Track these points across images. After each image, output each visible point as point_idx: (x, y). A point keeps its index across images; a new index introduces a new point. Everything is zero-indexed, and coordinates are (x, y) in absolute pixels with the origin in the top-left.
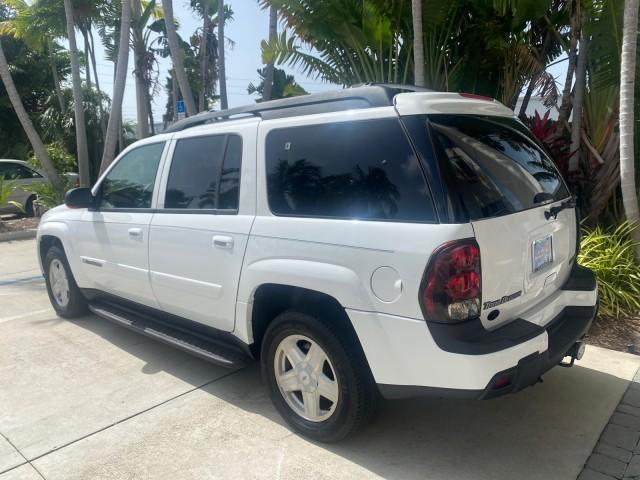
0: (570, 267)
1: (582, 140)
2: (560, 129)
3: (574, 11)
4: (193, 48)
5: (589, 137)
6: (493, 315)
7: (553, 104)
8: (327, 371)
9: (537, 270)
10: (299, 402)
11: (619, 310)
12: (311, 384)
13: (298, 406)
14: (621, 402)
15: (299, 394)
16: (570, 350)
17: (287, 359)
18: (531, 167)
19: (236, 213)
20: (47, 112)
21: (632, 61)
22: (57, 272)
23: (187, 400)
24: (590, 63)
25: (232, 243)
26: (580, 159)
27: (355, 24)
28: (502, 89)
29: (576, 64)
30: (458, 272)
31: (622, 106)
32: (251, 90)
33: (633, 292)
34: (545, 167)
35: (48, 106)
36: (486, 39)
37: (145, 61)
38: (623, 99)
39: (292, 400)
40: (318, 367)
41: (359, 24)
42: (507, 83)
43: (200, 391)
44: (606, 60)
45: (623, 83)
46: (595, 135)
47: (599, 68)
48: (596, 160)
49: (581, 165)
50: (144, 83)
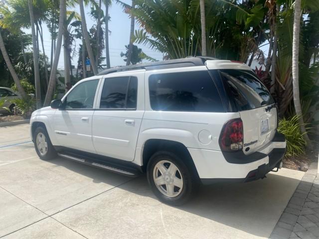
0: (275, 132)
1: (276, 79)
2: (266, 75)
3: (272, 24)
4: (91, 34)
5: (279, 78)
6: (247, 149)
7: (263, 63)
8: (177, 175)
9: (263, 133)
10: (164, 190)
11: (294, 153)
12: (170, 181)
13: (164, 191)
14: (297, 189)
15: (164, 186)
16: (277, 165)
17: (159, 171)
18: (258, 90)
19: (135, 110)
20: (18, 64)
21: (297, 46)
22: (41, 139)
23: (112, 192)
24: (279, 46)
25: (134, 123)
26: (275, 88)
27: (174, 26)
28: (240, 56)
29: (273, 46)
30: (234, 131)
31: (293, 65)
32: (122, 55)
33: (300, 146)
34: (263, 90)
35: (19, 61)
36: (233, 34)
37: (69, 40)
38: (294, 62)
39: (161, 189)
40: (173, 173)
41: (175, 27)
42: (242, 54)
43: (117, 188)
44: (285, 45)
45: (293, 56)
46: (282, 78)
47: (283, 48)
48: (282, 89)
49: (275, 91)
50: (68, 51)
